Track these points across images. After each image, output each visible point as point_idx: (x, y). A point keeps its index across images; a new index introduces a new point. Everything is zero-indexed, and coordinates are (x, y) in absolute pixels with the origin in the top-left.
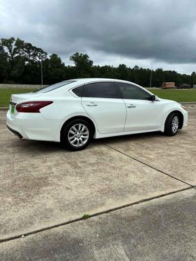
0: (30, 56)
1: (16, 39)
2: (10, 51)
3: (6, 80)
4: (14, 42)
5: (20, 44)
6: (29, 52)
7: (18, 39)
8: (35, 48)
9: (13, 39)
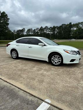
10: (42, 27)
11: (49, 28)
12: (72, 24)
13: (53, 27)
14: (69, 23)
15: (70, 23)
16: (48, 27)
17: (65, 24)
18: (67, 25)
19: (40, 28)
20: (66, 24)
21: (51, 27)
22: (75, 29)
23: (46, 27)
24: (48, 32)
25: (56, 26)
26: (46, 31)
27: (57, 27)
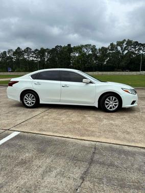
0: (136, 50)
1: (127, 40)
2: (122, 49)
3: (116, 69)
4: (125, 43)
5: (129, 43)
6: (135, 48)
7: (128, 40)
8: (141, 44)
9: (125, 40)
10: (19, 48)
11: (33, 50)
12: (72, 46)
13: (40, 50)
14: (66, 45)
15: (69, 45)
16: (30, 49)
17: (61, 47)
18: (65, 47)
19: (16, 50)
20: (63, 46)
21: (36, 50)
22: (77, 55)
23: (27, 48)
24: (31, 59)
25: (45, 48)
26: (28, 55)
27: (47, 49)
